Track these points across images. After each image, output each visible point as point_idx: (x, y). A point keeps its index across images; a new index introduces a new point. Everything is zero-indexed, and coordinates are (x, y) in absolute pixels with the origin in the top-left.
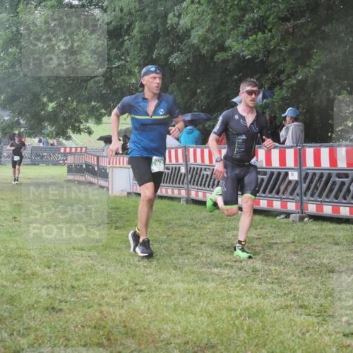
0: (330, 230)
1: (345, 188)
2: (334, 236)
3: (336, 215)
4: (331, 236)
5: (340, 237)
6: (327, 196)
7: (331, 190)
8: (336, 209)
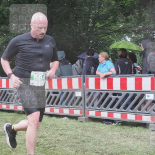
0: (5, 116)
1: (12, 97)
2: (6, 119)
3: (8, 109)
4: (4, 118)
5: (9, 119)
6: (5, 100)
7: (6, 97)
8: (8, 106)
